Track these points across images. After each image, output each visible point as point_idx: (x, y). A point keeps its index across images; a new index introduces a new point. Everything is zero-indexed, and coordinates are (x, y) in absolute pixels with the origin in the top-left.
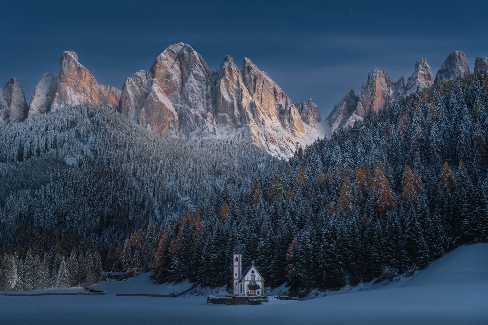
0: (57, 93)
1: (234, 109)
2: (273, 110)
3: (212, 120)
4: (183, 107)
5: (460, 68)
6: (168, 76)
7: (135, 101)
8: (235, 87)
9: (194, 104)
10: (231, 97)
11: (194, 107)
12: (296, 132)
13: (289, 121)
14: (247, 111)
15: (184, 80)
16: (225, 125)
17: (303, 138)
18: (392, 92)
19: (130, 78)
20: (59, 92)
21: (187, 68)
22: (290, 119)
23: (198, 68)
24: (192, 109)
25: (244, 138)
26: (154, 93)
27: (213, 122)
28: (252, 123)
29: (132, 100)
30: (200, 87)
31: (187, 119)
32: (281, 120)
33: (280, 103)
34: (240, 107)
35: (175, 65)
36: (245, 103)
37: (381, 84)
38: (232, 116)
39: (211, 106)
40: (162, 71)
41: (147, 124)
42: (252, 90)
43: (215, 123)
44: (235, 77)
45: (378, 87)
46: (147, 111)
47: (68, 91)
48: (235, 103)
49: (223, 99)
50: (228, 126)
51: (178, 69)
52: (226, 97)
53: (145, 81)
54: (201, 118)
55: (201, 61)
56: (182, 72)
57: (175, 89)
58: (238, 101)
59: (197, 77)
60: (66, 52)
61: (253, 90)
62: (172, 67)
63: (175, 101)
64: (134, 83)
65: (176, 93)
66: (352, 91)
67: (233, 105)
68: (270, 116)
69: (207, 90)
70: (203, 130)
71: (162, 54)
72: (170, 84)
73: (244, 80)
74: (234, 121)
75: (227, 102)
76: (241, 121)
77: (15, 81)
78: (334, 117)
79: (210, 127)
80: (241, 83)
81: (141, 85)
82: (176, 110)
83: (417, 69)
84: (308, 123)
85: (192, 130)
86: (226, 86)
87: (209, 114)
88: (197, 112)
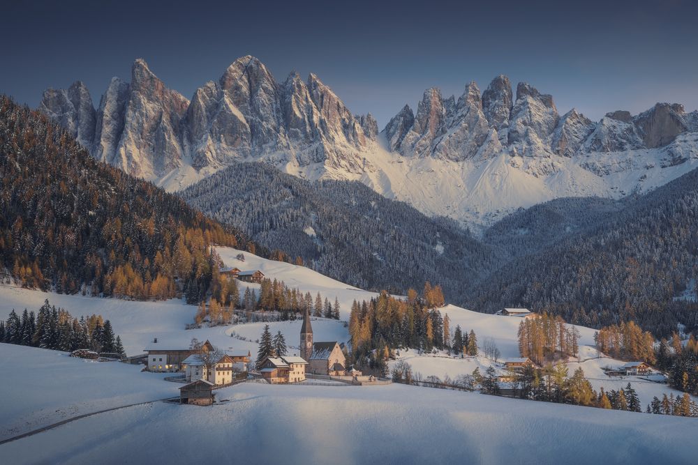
0: (131, 101)
1: (305, 125)
2: (339, 125)
3: (285, 134)
4: (254, 119)
5: (505, 91)
6: (238, 88)
7: (206, 111)
8: (304, 102)
9: (266, 118)
10: (302, 113)
11: (266, 121)
12: (361, 147)
13: (353, 136)
14: (318, 128)
15: (253, 92)
16: (297, 140)
17: (366, 152)
18: (444, 111)
19: (200, 89)
20: (133, 100)
21: (256, 81)
22: (355, 135)
23: (266, 82)
24: (264, 123)
25: (318, 155)
26: (226, 105)
27: (285, 136)
28: (324, 140)
29: (204, 110)
30: (269, 100)
31: (260, 132)
32: (346, 135)
33: (343, 117)
34: (311, 124)
35: (244, 77)
36: (316, 119)
37: (436, 103)
38: (304, 132)
39: (281, 121)
40: (232, 83)
41: (220, 134)
42: (319, 106)
43: (287, 137)
44: (304, 93)
45: (433, 106)
46: (220, 122)
47: (142, 100)
48: (306, 119)
49: (295, 115)
50: (300, 141)
51: (246, 81)
52: (298, 113)
53: (214, 91)
54: (273, 131)
55: (269, 75)
56: (250, 84)
57: (245, 100)
58: (308, 117)
59: (265, 90)
60: (137, 60)
61: (321, 106)
62: (241, 79)
63: (245, 113)
64: (204, 93)
65: (246, 105)
66: (407, 106)
67: (304, 121)
68: (336, 131)
69: (276, 103)
70: (277, 143)
71: (231, 66)
72: (240, 95)
73: (312, 96)
74: (306, 136)
75: (299, 118)
76: (313, 137)
77: (82, 84)
78: (392, 131)
79: (284, 141)
80: (310, 100)
81: (211, 95)
82: (247, 122)
83: (467, 90)
84: (369, 136)
85: (265, 143)
86: (296, 102)
87: (282, 128)
88: (269, 126)
